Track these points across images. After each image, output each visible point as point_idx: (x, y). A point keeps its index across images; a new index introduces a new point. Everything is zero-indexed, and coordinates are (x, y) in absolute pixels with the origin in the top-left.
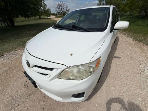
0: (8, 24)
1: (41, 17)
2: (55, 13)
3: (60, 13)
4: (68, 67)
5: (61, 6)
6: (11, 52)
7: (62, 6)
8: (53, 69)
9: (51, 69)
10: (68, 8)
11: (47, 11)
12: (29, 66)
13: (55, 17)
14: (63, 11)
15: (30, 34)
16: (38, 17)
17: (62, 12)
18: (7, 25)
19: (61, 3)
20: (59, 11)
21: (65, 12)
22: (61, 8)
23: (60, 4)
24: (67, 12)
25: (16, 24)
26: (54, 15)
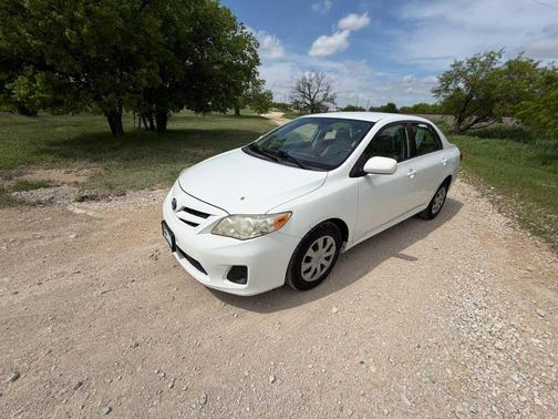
0: (152, 123)
1: (242, 112)
2: (288, 103)
3: (302, 106)
4: (230, 216)
5: (309, 86)
6: (142, 192)
7: (314, 83)
8: (209, 215)
9: (205, 216)
10: (331, 94)
11: (263, 95)
12: (175, 207)
13: (284, 116)
14: (312, 101)
15: (195, 155)
16: (231, 112)
17: (309, 102)
18: (148, 125)
19: (313, 75)
20: (300, 99)
21: (319, 103)
22: (307, 91)
23: (308, 77)
24: (325, 103)
25: (170, 126)
26: (282, 107)
